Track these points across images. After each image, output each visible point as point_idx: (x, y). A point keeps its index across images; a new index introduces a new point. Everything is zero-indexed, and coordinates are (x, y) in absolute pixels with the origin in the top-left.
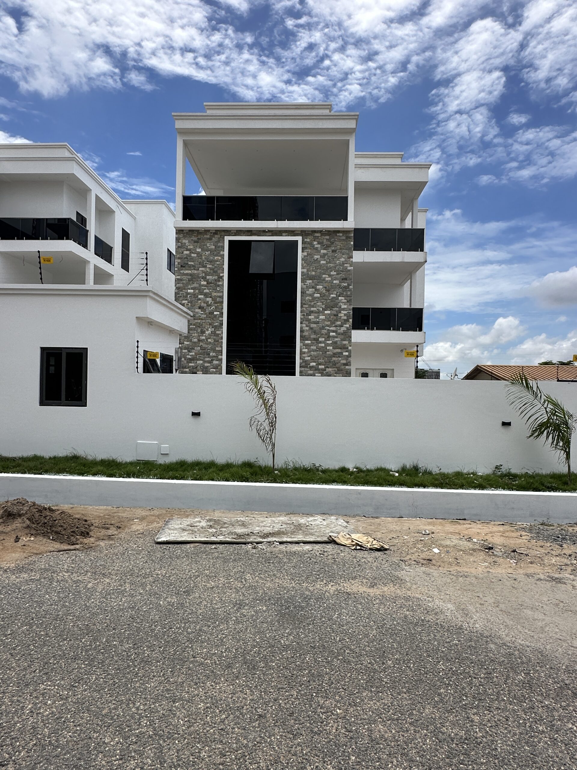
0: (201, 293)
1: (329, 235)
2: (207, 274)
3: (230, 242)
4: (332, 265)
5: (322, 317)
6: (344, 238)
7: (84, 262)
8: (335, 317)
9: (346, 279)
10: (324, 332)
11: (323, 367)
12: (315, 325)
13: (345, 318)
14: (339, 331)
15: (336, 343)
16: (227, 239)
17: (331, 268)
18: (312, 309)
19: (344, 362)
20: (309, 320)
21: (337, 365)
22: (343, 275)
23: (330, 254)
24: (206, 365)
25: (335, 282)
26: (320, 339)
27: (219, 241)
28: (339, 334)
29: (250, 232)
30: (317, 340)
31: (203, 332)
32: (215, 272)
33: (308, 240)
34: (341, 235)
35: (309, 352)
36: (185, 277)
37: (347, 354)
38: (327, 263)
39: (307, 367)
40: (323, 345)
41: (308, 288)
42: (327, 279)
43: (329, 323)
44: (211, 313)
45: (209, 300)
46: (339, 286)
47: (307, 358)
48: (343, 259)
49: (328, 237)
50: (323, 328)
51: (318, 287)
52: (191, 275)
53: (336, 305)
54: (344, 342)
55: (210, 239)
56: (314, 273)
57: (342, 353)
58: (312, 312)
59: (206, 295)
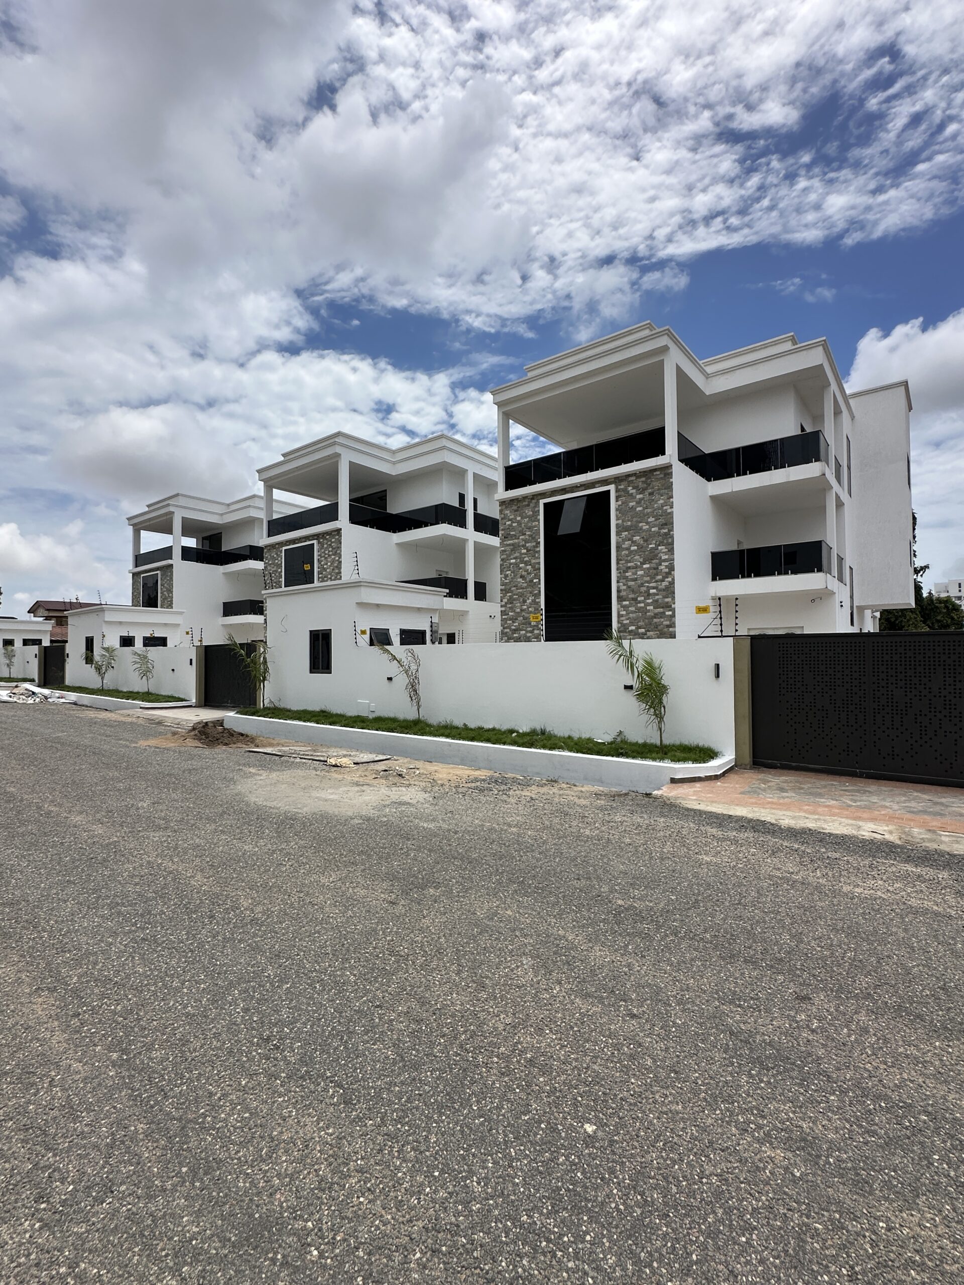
0: (522, 562)
1: (644, 476)
2: (526, 541)
3: (545, 504)
4: (649, 510)
5: (640, 573)
6: (662, 476)
7: (464, 541)
8: (655, 571)
9: (666, 524)
10: (643, 589)
11: (643, 630)
12: (633, 583)
13: (667, 570)
14: (660, 587)
15: (657, 601)
16: (542, 502)
17: (648, 514)
18: (629, 565)
19: (668, 623)
20: (626, 578)
21: (659, 628)
22: (662, 520)
23: (647, 497)
24: (529, 635)
25: (653, 529)
26: (639, 599)
27: (535, 507)
28: (660, 590)
29: (564, 490)
30: (635, 599)
31: (524, 601)
32: (533, 538)
33: (622, 487)
34: (658, 473)
35: (628, 614)
36: (508, 548)
37: (670, 613)
38: (644, 509)
39: (625, 632)
40: (642, 605)
41: (624, 541)
42: (644, 528)
43: (648, 579)
44: (531, 581)
45: (529, 567)
46: (658, 533)
47: (625, 622)
48: (661, 502)
49: (643, 479)
50: (642, 585)
51: (635, 538)
52: (513, 545)
53: (655, 556)
54: (667, 600)
55: (528, 505)
56: (629, 523)
57: (664, 613)
58: (629, 568)
59: (526, 563)
